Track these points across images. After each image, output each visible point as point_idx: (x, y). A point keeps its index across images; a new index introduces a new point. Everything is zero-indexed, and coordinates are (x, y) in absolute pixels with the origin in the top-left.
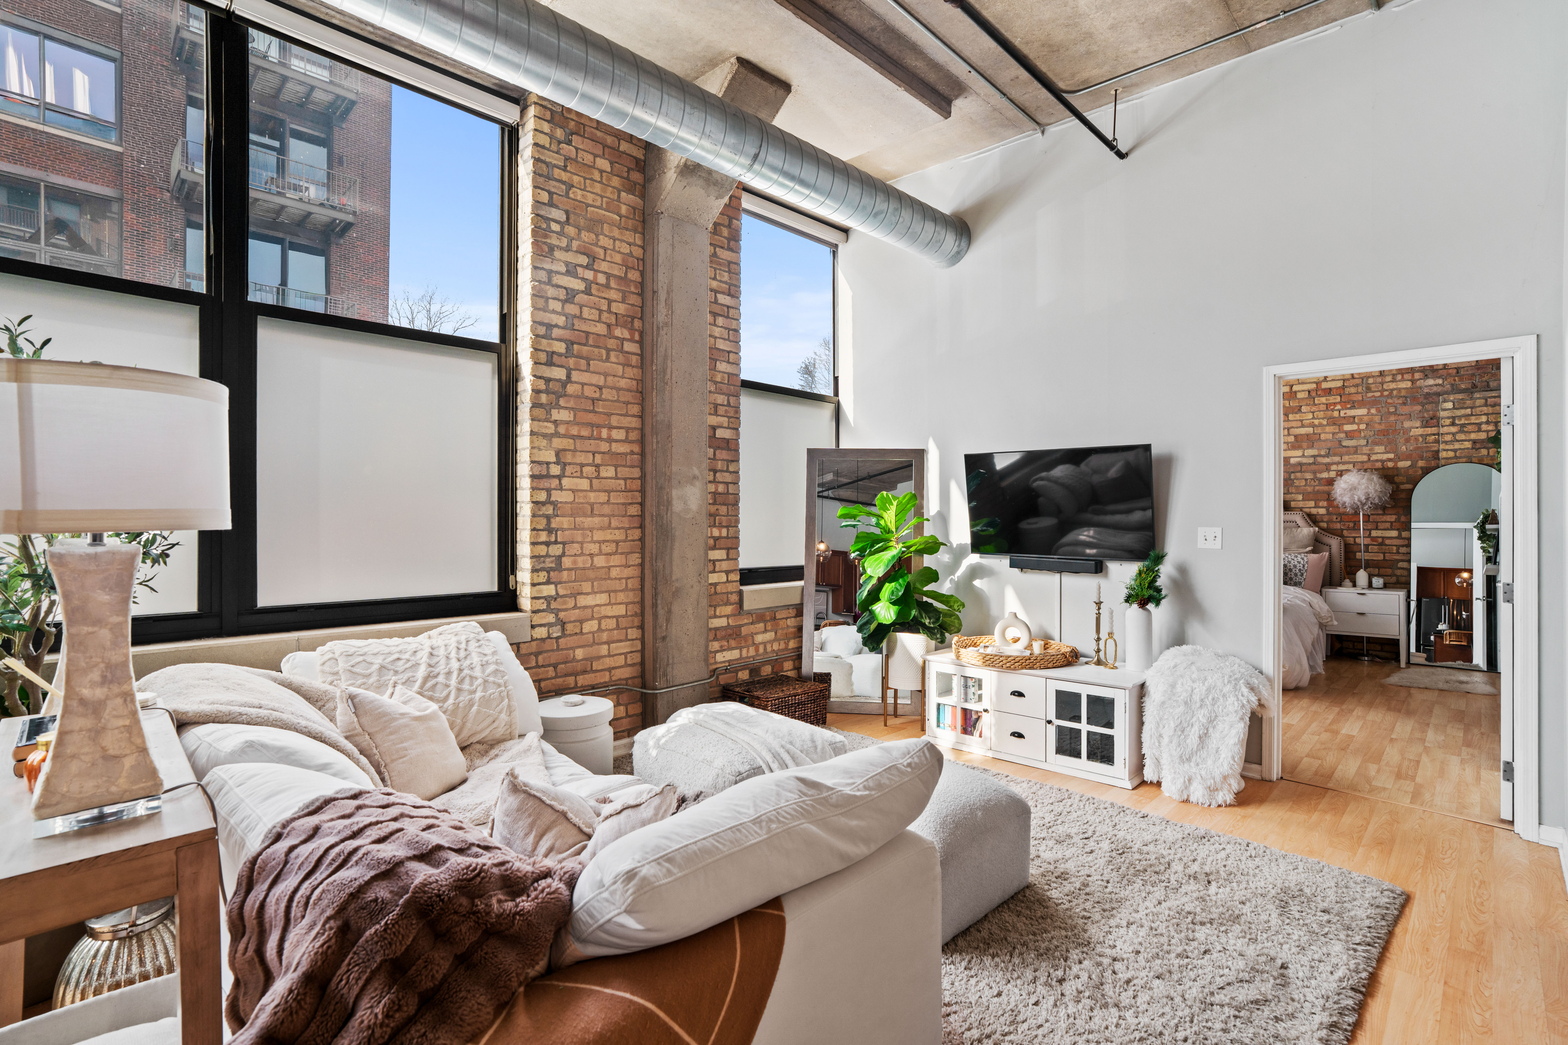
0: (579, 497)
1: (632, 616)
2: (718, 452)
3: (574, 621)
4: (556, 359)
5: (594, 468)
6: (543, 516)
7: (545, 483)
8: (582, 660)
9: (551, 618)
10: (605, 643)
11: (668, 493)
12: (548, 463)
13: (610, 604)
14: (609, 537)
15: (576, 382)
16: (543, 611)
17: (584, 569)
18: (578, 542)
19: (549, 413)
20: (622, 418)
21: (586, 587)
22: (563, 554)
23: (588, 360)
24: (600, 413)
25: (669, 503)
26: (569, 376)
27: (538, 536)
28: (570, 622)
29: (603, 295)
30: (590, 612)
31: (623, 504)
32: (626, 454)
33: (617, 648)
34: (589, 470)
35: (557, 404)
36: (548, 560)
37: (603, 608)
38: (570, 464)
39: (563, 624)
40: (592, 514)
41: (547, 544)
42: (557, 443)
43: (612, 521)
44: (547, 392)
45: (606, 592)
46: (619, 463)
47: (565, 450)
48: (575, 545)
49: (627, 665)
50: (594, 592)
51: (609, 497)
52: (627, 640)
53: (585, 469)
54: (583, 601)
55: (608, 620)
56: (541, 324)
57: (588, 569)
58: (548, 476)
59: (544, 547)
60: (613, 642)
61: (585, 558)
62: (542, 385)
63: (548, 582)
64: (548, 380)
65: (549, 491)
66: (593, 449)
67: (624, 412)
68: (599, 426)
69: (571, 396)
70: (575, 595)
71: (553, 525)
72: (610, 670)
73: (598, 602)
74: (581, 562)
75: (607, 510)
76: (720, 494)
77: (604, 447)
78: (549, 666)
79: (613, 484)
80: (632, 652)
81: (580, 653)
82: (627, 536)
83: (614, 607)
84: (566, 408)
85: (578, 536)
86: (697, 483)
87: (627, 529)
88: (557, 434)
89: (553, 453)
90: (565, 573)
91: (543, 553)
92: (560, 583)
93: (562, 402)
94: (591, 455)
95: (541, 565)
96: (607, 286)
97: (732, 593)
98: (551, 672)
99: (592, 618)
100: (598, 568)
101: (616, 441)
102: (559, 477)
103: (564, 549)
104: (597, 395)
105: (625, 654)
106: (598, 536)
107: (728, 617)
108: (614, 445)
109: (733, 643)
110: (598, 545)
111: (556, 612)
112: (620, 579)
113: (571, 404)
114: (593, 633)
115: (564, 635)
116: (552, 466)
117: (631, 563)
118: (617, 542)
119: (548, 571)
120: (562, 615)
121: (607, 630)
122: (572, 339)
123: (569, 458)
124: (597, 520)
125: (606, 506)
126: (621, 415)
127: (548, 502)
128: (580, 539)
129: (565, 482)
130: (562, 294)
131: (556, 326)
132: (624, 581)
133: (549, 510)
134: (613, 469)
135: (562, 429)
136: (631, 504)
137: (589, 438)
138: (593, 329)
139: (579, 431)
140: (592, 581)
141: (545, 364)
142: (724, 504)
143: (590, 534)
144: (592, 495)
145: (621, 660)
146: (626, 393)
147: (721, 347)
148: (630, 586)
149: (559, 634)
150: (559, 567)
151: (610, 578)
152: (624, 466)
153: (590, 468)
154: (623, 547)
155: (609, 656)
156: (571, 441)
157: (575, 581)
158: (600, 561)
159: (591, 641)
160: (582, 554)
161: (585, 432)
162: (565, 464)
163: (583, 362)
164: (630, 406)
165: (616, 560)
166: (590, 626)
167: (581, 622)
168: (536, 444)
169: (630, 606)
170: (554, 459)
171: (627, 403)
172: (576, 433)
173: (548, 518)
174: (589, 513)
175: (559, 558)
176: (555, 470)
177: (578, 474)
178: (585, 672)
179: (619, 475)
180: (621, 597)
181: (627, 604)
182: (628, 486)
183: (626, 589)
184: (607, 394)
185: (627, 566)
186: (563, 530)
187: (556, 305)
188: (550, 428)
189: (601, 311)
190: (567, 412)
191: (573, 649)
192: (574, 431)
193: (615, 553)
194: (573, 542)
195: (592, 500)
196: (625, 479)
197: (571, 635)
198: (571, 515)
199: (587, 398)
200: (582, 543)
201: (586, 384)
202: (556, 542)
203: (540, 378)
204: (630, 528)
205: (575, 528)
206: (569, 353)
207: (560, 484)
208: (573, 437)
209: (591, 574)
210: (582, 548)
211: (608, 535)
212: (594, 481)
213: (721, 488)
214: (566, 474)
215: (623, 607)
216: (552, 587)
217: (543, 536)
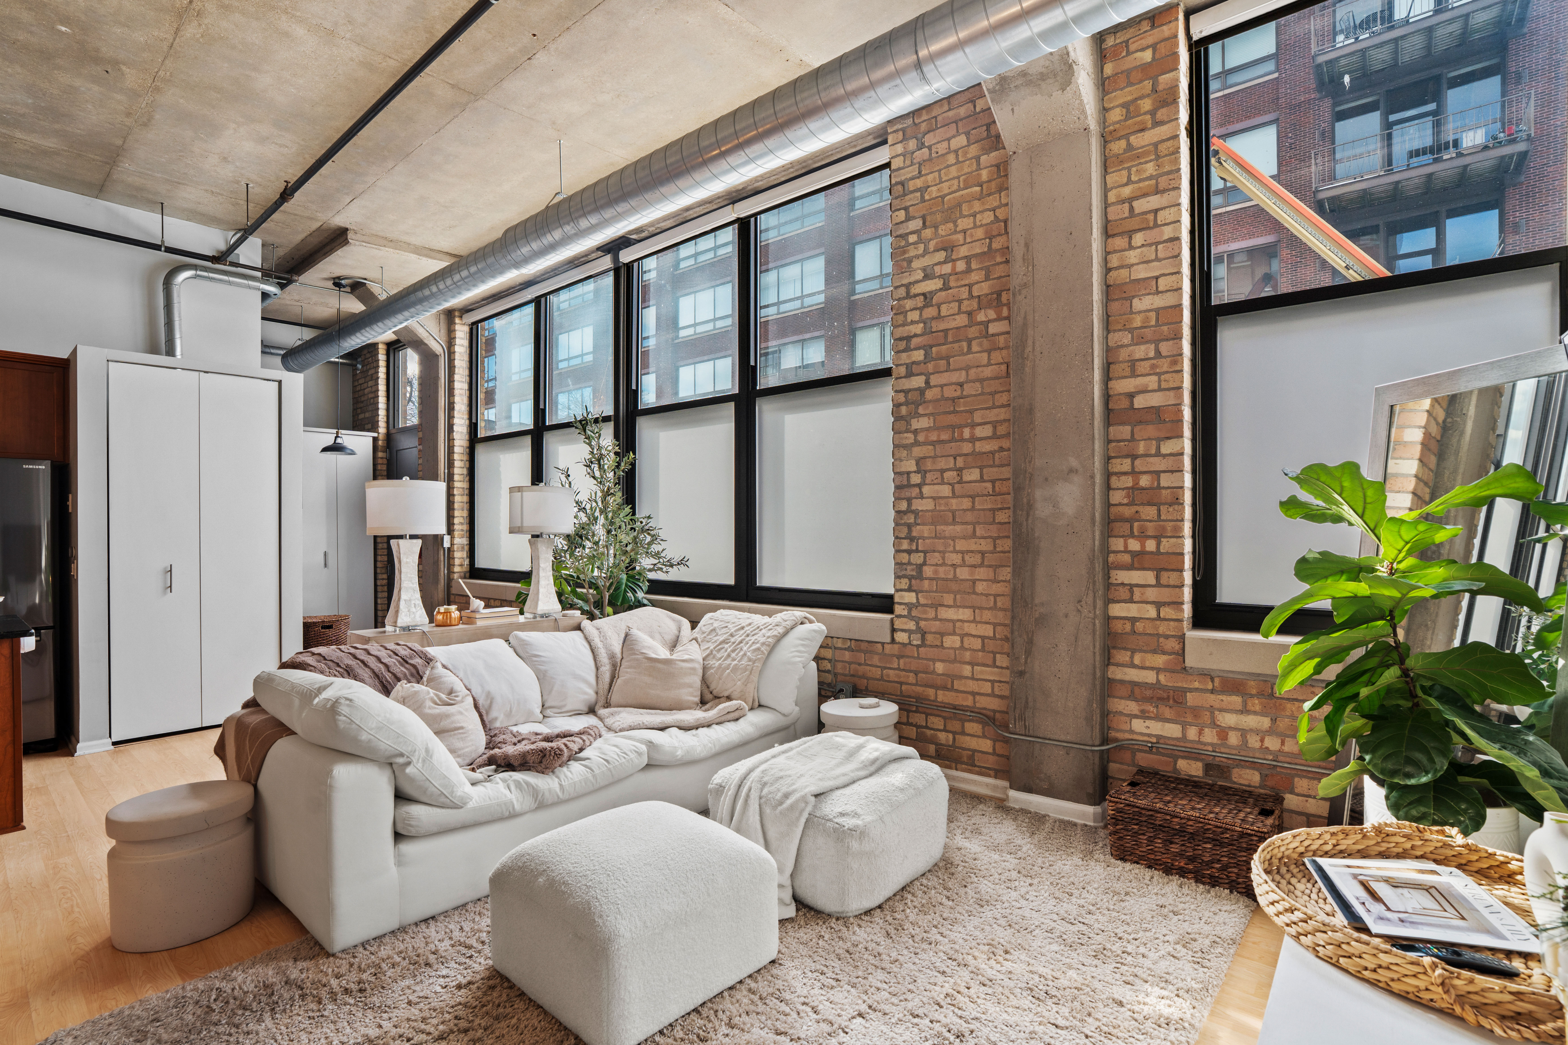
0: (940, 505)
1: (1001, 639)
2: (1136, 429)
3: (935, 633)
4: (915, 369)
5: (955, 473)
6: (905, 524)
7: (907, 493)
8: (942, 675)
9: (912, 625)
10: (969, 663)
11: (1028, 494)
12: (908, 473)
13: (974, 621)
14: (974, 547)
15: (935, 386)
16: (904, 616)
17: (946, 580)
18: (939, 552)
19: (909, 423)
20: (988, 411)
21: (948, 599)
22: (924, 563)
23: (947, 358)
24: (962, 412)
25: (1030, 506)
26: (927, 382)
27: (900, 544)
28: (931, 633)
29: (963, 283)
30: (953, 627)
31: (990, 510)
32: (993, 453)
33: (981, 672)
34: (950, 475)
35: (916, 413)
36: (909, 568)
37: (966, 624)
38: (930, 471)
39: (923, 634)
40: (954, 522)
41: (909, 552)
42: (917, 451)
43: (977, 529)
44: (907, 403)
45: (970, 607)
46: (985, 463)
47: (925, 458)
48: (937, 554)
49: (993, 695)
50: (955, 606)
51: (973, 503)
52: (994, 665)
53: (946, 475)
54: (945, 613)
55: (972, 639)
56: (901, 339)
57: (951, 580)
58: (910, 486)
59: (905, 555)
60: (978, 665)
61: (947, 568)
62: (901, 398)
63: (910, 589)
64: (906, 392)
65: (909, 500)
66: (953, 452)
67: (990, 404)
68: (961, 427)
69: (930, 401)
70: (936, 606)
71: (914, 534)
72: (974, 694)
73: (961, 617)
74: (942, 572)
75: (969, 517)
76: (1143, 489)
77: (967, 448)
78: (911, 671)
79: (978, 487)
80: (1000, 682)
81: (940, 667)
82: (995, 547)
83: (979, 625)
84: (925, 415)
85: (939, 544)
86: (1076, 479)
87: (995, 539)
88: (917, 443)
89: (914, 462)
90: (926, 582)
91: (905, 561)
92: (922, 592)
93: (921, 410)
94: (951, 459)
95: (904, 573)
96: (969, 270)
97: (1167, 637)
98: (911, 678)
99: (954, 633)
100: (962, 580)
101: (981, 439)
102: (919, 486)
103: (925, 558)
104: (958, 393)
105: (993, 682)
106: (961, 545)
107: (1158, 670)
108: (978, 444)
109: (1167, 712)
110: (960, 555)
111: (917, 620)
112: (987, 595)
113: (930, 409)
114: (955, 649)
115: (923, 644)
116: (912, 475)
117: (1001, 578)
118: (983, 553)
119: (911, 578)
120: (922, 624)
121: (970, 649)
122: (930, 343)
123: (929, 465)
124: (958, 528)
125: (969, 513)
126: (986, 409)
127: (909, 511)
128: (941, 549)
129: (926, 490)
130: (920, 302)
131: (916, 335)
132: (992, 598)
133: (911, 519)
134: (977, 471)
135: (921, 438)
136: (1001, 509)
137: (950, 441)
138: (952, 324)
139: (939, 436)
140: (955, 593)
141: (905, 377)
142: (1150, 504)
143: (952, 543)
144: (954, 501)
145: (987, 688)
146: (992, 382)
147: (1142, 275)
148: (999, 604)
149: (919, 643)
150: (920, 576)
151: (974, 593)
152: (991, 466)
153: (951, 473)
154: (990, 559)
155: (973, 678)
156: (931, 447)
157: (936, 592)
158: (963, 573)
159: (953, 656)
160: (944, 564)
161: (945, 436)
162: (926, 472)
163: (943, 363)
164: (997, 396)
165: (982, 573)
166: (953, 641)
167: (942, 635)
168: (897, 456)
169: (999, 629)
170: (914, 468)
171: (993, 394)
172: (935, 439)
173: (909, 527)
174: (951, 519)
175: (920, 567)
176: (916, 479)
177: (939, 481)
178: (945, 688)
179: (985, 478)
180: (987, 615)
181: (995, 625)
182: (997, 489)
183: (995, 608)
184: (969, 389)
185: (995, 581)
186: (924, 538)
187: (914, 316)
188: (909, 438)
189: (960, 302)
190: (926, 419)
191: (934, 661)
192: (934, 437)
193: (982, 565)
194: (934, 551)
195: (954, 507)
196: (993, 482)
197: (931, 646)
198: (932, 524)
199: (947, 399)
200: (943, 553)
201: (946, 385)
202: (917, 551)
203: (900, 391)
204: (999, 538)
205: (936, 537)
206: (928, 358)
207: (921, 492)
208: (933, 443)
209: (954, 586)
210: (943, 558)
211: (972, 545)
212: (956, 486)
213: (1144, 481)
214: (927, 481)
215: (990, 628)
216: (914, 594)
217: (905, 545)
